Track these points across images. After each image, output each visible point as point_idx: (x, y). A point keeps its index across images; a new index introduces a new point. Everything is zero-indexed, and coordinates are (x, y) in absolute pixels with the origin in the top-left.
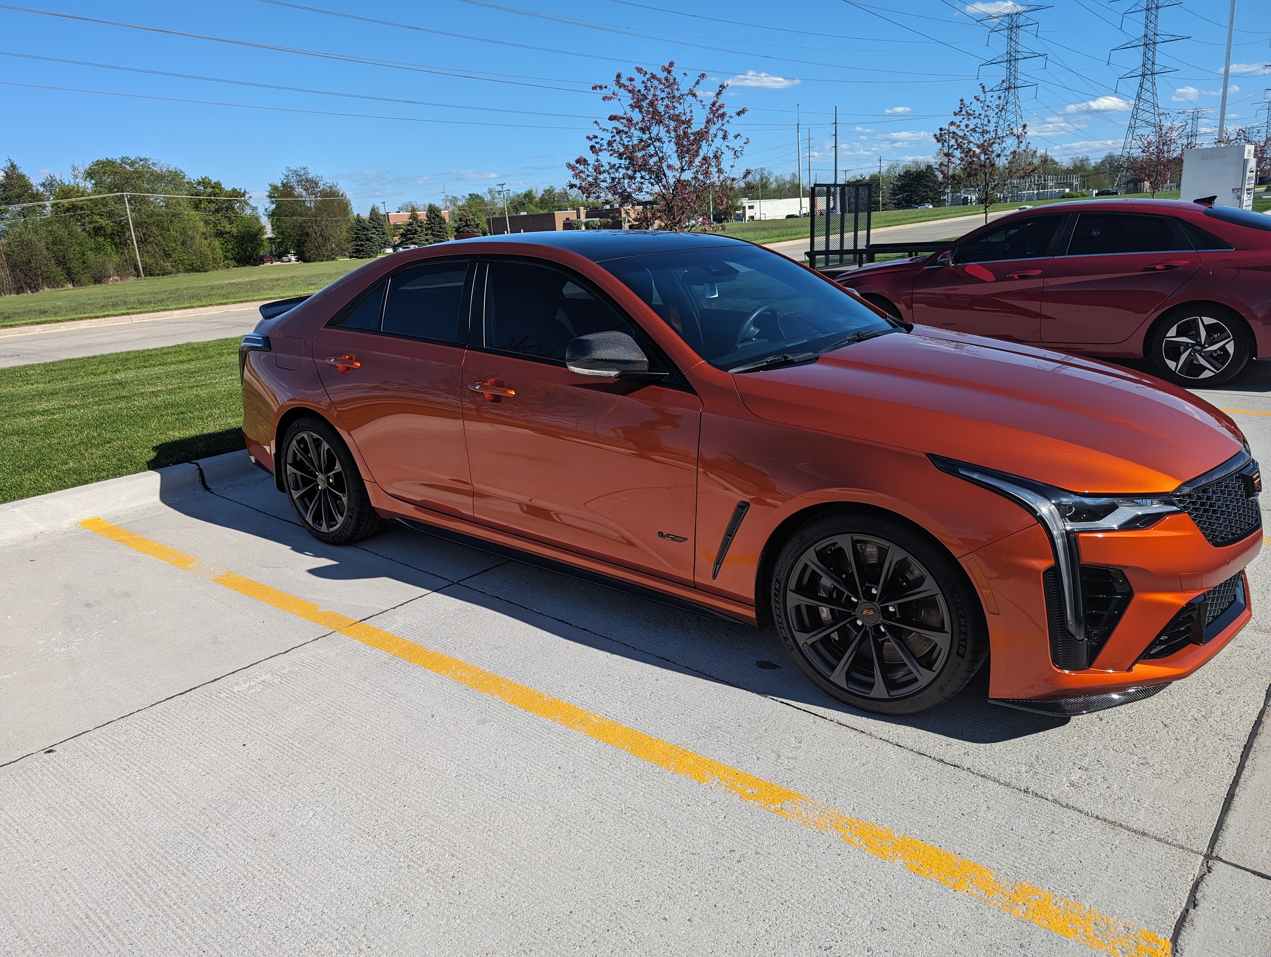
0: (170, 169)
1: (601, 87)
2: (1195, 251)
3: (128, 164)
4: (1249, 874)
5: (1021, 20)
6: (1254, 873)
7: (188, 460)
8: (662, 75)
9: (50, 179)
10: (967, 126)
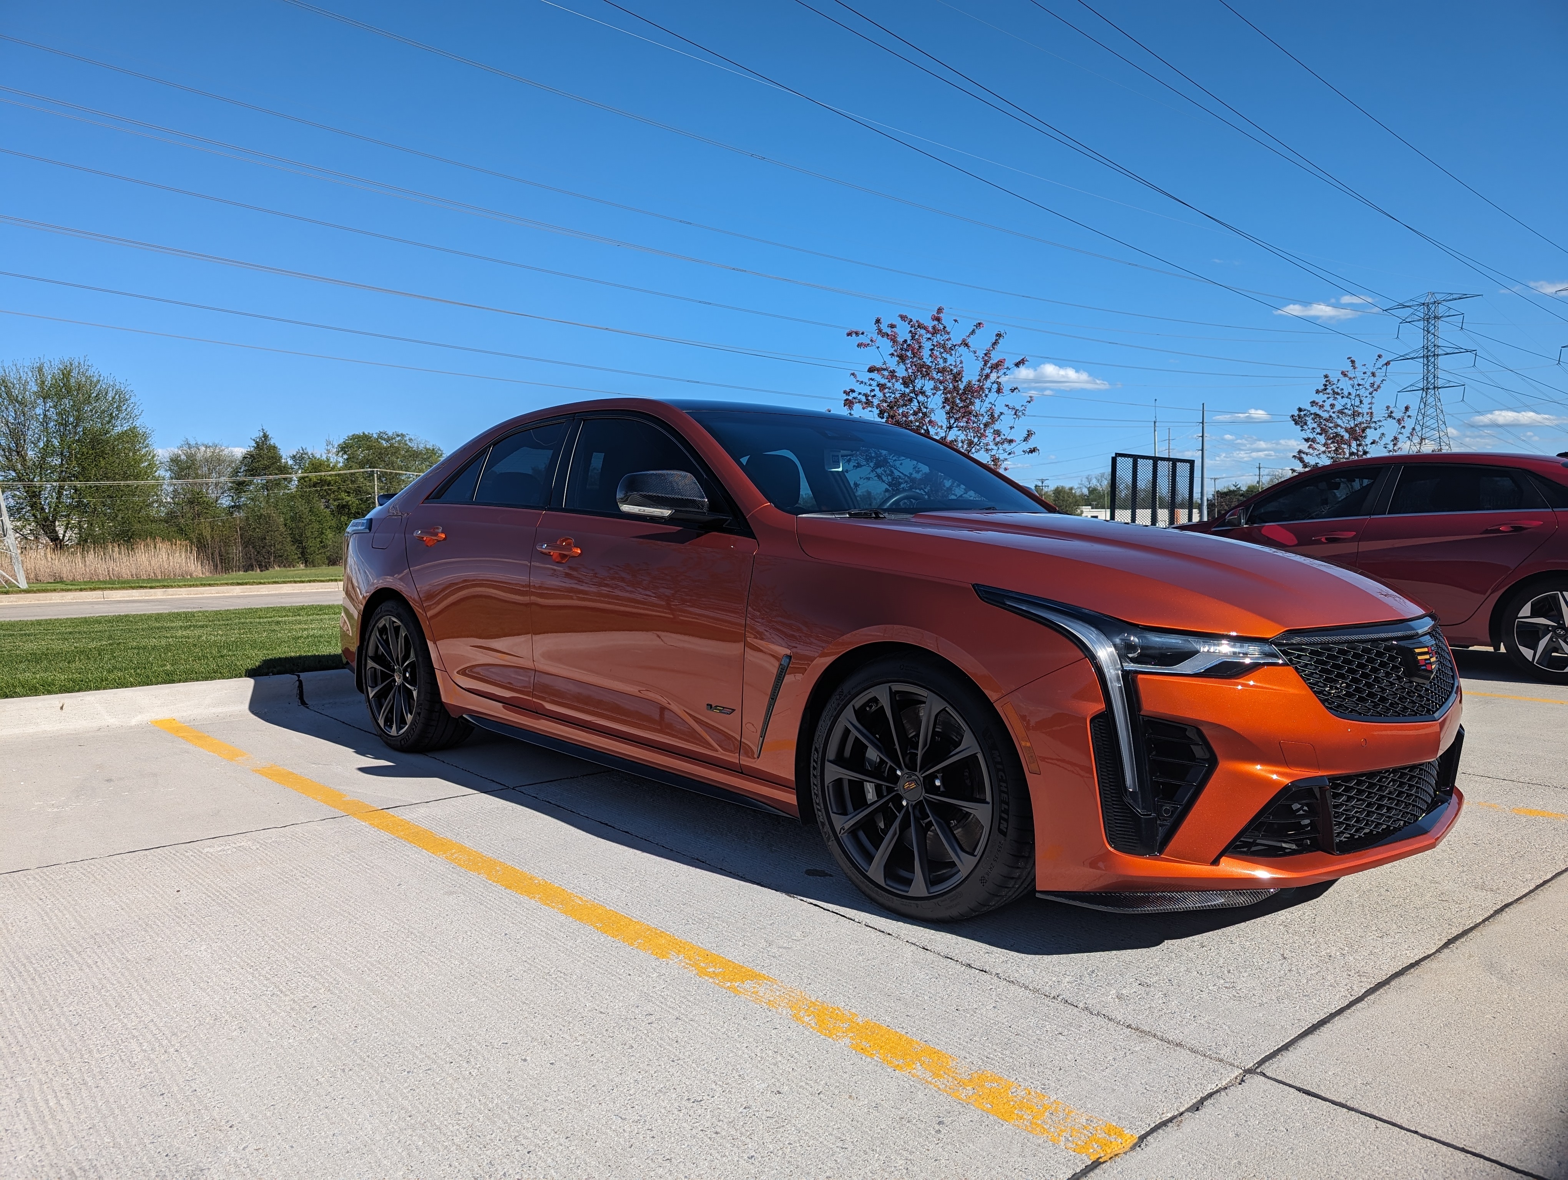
0: (428, 447)
1: (857, 334)
2: (1550, 510)
3: (385, 440)
4: (1293, 1090)
5: (1441, 310)
6: (1299, 1090)
7: (292, 672)
8: (930, 324)
9: (301, 452)
10: (1332, 406)
